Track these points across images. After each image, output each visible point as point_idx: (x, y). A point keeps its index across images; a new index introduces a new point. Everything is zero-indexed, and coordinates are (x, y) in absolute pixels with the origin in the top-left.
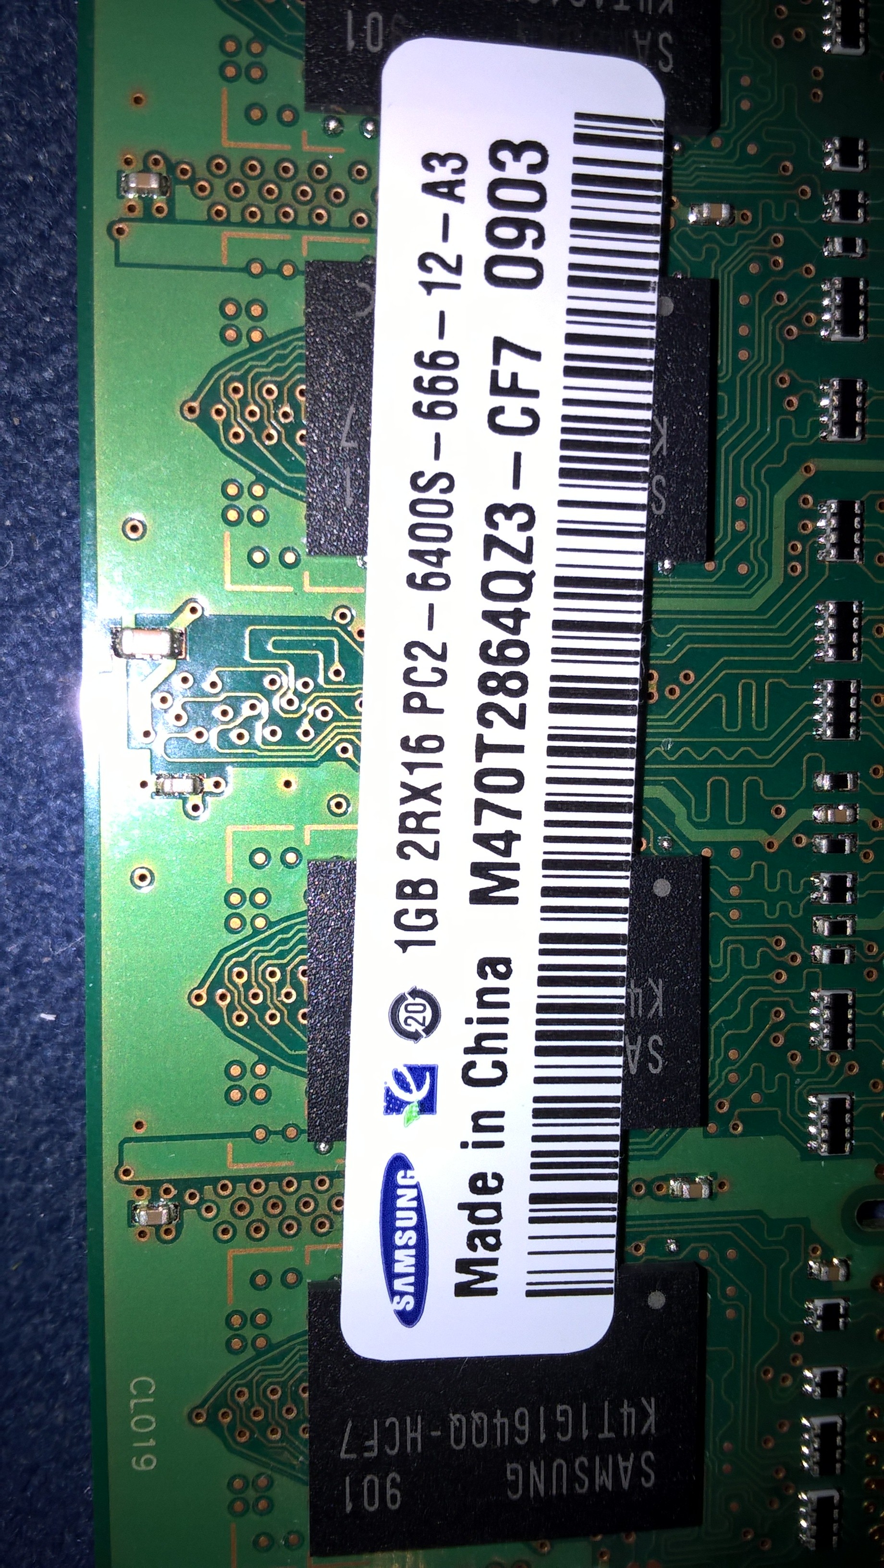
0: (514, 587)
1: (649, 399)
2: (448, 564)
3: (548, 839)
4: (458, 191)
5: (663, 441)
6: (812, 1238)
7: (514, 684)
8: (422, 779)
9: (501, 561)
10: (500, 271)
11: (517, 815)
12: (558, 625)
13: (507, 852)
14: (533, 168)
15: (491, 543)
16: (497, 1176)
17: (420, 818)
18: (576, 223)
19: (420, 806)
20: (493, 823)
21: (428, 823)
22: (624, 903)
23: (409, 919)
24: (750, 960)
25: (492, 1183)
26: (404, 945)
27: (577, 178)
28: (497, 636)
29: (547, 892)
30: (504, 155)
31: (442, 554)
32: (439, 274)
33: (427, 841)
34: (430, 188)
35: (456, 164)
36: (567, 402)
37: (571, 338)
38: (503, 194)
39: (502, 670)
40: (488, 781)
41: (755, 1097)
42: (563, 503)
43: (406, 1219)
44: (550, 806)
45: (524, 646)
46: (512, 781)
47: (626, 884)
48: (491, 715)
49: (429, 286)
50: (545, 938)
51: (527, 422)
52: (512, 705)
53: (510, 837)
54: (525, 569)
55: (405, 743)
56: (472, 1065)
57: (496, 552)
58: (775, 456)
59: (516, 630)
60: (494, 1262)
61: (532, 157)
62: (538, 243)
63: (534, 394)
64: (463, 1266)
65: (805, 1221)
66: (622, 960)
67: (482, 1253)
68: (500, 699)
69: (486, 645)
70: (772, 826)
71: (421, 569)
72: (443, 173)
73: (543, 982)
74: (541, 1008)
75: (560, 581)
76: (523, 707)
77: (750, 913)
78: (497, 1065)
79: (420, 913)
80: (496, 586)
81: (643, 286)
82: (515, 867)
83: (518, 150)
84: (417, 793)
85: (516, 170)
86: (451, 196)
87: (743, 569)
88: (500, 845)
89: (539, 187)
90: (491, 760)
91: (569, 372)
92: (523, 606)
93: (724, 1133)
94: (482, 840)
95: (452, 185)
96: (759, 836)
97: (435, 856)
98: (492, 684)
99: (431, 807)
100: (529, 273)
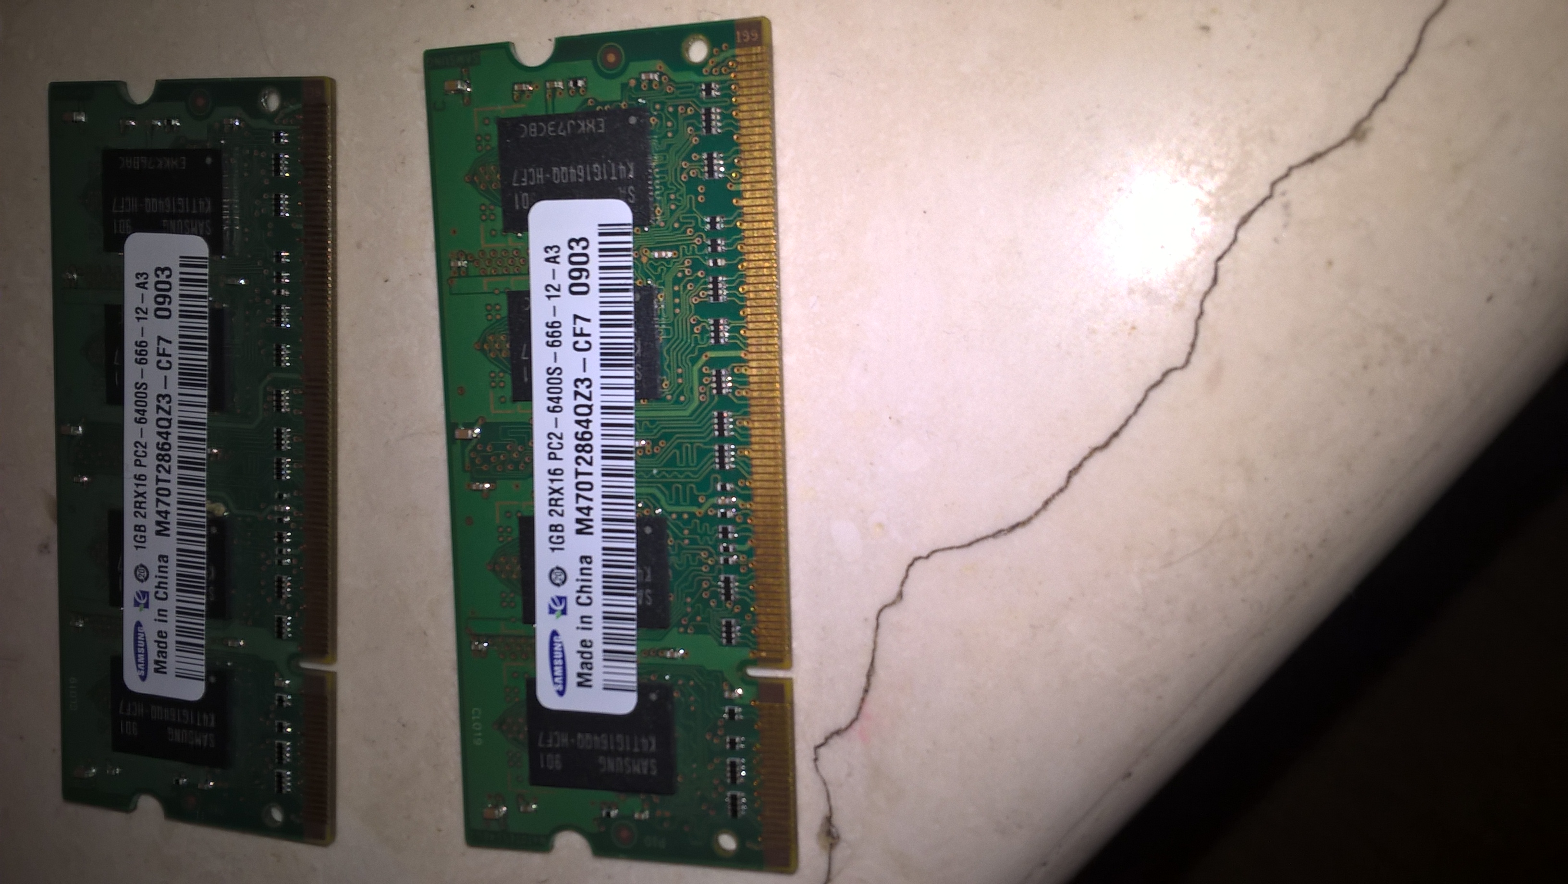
0: (586, 410)
1: (632, 335)
2: (562, 403)
3: (604, 510)
4: (558, 260)
5: (639, 351)
6: (724, 680)
7: (588, 448)
8: (556, 485)
9: (581, 400)
10: (575, 289)
11: (591, 500)
12: (603, 425)
13: (588, 514)
14: (584, 248)
15: (577, 393)
16: (590, 641)
17: (557, 500)
18: (601, 268)
19: (556, 496)
20: (583, 503)
21: (559, 503)
22: (633, 536)
23: (554, 540)
24: (694, 561)
25: (589, 644)
26: (553, 549)
27: (601, 250)
28: (581, 430)
29: (604, 530)
30: (573, 244)
31: (559, 398)
32: (553, 292)
33: (559, 509)
34: (548, 260)
35: (556, 249)
36: (602, 337)
37: (602, 313)
38: (574, 259)
39: (583, 443)
40: (581, 486)
41: (699, 618)
42: (602, 377)
43: (558, 655)
44: (604, 497)
45: (590, 433)
46: (588, 486)
47: (634, 528)
48: (580, 461)
49: (549, 297)
50: (604, 549)
51: (587, 346)
52: (587, 456)
53: (589, 509)
54: (589, 403)
55: (549, 471)
56: (578, 598)
57: (579, 397)
58: (692, 352)
59: (587, 427)
60: (590, 675)
61: (583, 244)
62: (587, 277)
63: (589, 335)
64: (580, 675)
65: (721, 672)
66: (634, 559)
67: (586, 671)
68: (583, 454)
69: (577, 433)
70: (700, 505)
71: (552, 404)
72: (552, 254)
73: (605, 566)
74: (604, 577)
75: (603, 408)
76: (591, 458)
77: (693, 541)
78: (589, 598)
79: (558, 537)
80: (580, 410)
81: (627, 290)
82: (591, 520)
83: (578, 241)
84: (555, 491)
85: (578, 249)
86: (555, 262)
87: (682, 398)
88: (586, 511)
89: (586, 255)
90: (581, 478)
91: (602, 326)
92: (589, 417)
93: (686, 632)
94: (579, 509)
95: (555, 258)
96: (695, 509)
97: (562, 515)
98: (580, 448)
99: (560, 496)
100: (584, 289)
